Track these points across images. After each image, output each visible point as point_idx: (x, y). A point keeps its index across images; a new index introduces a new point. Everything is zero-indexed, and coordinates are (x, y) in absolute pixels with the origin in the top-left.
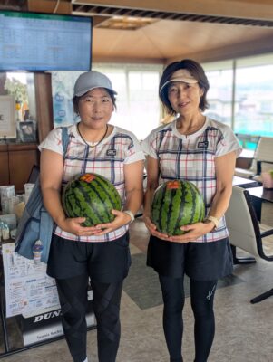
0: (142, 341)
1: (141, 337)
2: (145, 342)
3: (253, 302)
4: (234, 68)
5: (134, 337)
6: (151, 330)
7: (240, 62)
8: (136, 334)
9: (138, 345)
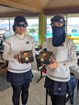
0: (6, 100)
1: (5, 99)
2: (7, 99)
3: (37, 82)
4: (9, 20)
5: (3, 99)
6: (8, 96)
7: (10, 18)
8: (4, 98)
9: (5, 101)
